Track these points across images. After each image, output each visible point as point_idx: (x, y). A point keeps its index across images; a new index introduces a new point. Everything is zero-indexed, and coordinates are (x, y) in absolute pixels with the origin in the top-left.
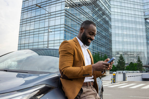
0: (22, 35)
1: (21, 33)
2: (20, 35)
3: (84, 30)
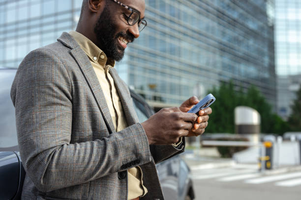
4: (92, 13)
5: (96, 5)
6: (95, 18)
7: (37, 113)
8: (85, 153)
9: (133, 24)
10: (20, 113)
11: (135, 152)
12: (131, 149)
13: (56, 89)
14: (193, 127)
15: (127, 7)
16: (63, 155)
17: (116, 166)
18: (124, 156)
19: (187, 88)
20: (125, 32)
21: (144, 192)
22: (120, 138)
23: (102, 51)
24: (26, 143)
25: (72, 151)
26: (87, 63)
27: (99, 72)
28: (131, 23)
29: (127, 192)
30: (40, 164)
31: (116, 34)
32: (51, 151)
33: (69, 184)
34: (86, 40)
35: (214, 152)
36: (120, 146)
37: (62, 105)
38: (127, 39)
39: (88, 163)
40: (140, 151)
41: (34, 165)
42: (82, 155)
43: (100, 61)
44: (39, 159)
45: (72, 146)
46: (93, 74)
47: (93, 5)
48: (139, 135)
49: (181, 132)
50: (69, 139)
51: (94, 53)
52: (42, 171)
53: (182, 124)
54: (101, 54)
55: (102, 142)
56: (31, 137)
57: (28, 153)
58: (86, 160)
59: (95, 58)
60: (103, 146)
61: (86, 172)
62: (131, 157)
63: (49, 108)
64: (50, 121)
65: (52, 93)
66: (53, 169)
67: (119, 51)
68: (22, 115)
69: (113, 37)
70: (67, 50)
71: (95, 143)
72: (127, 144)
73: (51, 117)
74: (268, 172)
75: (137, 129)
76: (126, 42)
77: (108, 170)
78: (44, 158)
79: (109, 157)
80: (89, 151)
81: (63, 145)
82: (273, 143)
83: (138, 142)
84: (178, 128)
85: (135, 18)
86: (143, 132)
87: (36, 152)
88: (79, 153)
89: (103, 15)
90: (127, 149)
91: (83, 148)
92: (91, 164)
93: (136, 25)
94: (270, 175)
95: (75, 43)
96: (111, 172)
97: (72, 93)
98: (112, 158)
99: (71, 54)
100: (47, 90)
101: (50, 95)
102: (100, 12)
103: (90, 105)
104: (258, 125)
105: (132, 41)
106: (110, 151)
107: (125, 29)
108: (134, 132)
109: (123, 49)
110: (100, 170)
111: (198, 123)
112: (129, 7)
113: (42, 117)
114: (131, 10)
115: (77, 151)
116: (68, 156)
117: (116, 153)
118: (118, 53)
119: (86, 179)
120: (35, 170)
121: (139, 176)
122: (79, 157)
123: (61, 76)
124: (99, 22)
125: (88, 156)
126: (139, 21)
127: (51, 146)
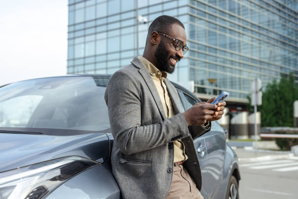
0: (77, 34)
1: (72, 29)
2: (72, 35)
3: (159, 39)
4: (153, 45)
5: (155, 39)
6: (155, 48)
7: (121, 108)
8: (150, 131)
9: (179, 50)
10: (111, 109)
11: (179, 130)
12: (176, 129)
13: (131, 94)
14: (214, 114)
15: (174, 39)
16: (137, 132)
17: (168, 139)
18: (172, 133)
19: (249, 82)
20: (174, 55)
21: (185, 158)
22: (170, 122)
23: (158, 70)
24: (115, 126)
25: (142, 130)
26: (149, 78)
27: (157, 82)
28: (178, 49)
29: (173, 157)
30: (124, 137)
31: (169, 56)
32: (130, 130)
33: (141, 150)
34: (149, 63)
35: (273, 145)
36: (170, 127)
37: (135, 103)
38: (176, 59)
39: (152, 137)
40: (182, 130)
41: (121, 138)
42: (148, 132)
43: (157, 76)
44: (123, 135)
45: (142, 127)
46: (153, 84)
47: (154, 40)
48: (181, 120)
49: (207, 117)
50: (140, 124)
51: (154, 71)
52: (126, 142)
53: (207, 112)
54: (158, 72)
55: (159, 125)
56: (119, 122)
57: (117, 132)
58: (150, 135)
59: (154, 74)
60: (159, 127)
61: (151, 142)
62: (177, 134)
63: (128, 106)
64: (129, 113)
65: (129, 97)
66: (132, 141)
67: (171, 67)
68: (113, 110)
69: (167, 59)
70: (137, 70)
71: (155, 125)
72: (174, 125)
73: (129, 111)
75: (180, 117)
76: (175, 61)
77: (164, 141)
78: (126, 135)
79: (164, 134)
80: (151, 130)
81: (136, 127)
83: (180, 124)
84: (204, 114)
85: (180, 46)
86: (183, 118)
87: (121, 131)
88: (146, 131)
89: (160, 45)
90: (174, 128)
91: (148, 128)
92: (153, 138)
93: (181, 50)
95: (141, 65)
96: (165, 142)
97: (140, 97)
98: (165, 134)
99: (139, 72)
100: (126, 95)
101: (128, 98)
102: (158, 44)
103: (151, 104)
105: (179, 60)
106: (164, 130)
107: (174, 53)
108: (178, 118)
109: (174, 66)
110: (159, 141)
111: (218, 111)
112: (176, 39)
113: (124, 111)
114: (177, 41)
115: (145, 130)
116: (140, 133)
117: (168, 131)
118: (170, 68)
119: (151, 147)
120: (122, 141)
121: (182, 148)
122: (146, 134)
123: (134, 87)
124: (157, 49)
125: (151, 133)
126: (183, 47)
127: (130, 127)
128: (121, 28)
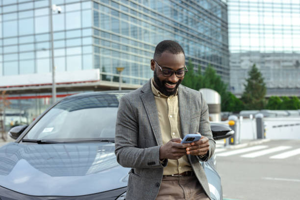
74: (232, 147)
82: (235, 122)
94: (235, 149)
104: (218, 104)
128: (18, 12)
